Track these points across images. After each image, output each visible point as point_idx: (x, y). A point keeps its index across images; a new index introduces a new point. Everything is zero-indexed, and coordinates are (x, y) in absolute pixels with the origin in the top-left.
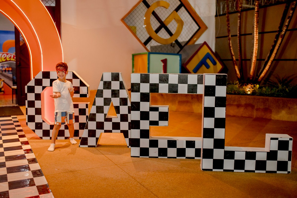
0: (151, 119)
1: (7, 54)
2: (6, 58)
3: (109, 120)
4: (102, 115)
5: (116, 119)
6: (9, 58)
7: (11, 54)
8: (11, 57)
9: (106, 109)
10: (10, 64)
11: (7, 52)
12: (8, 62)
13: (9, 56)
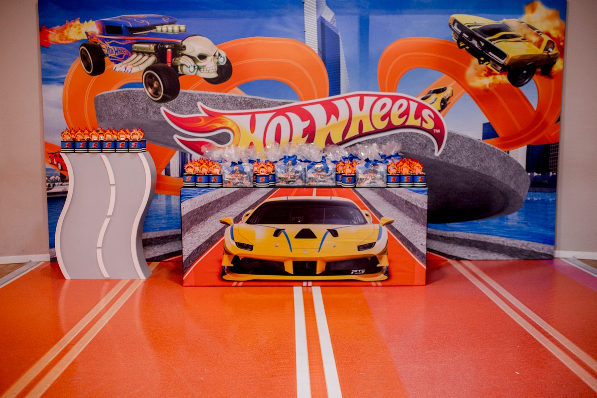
1: (395, 99)
2: (388, 114)
6: (401, 116)
7: (408, 100)
8: (406, 113)
10: (402, 140)
11: (395, 92)
12: (394, 134)
13: (401, 106)
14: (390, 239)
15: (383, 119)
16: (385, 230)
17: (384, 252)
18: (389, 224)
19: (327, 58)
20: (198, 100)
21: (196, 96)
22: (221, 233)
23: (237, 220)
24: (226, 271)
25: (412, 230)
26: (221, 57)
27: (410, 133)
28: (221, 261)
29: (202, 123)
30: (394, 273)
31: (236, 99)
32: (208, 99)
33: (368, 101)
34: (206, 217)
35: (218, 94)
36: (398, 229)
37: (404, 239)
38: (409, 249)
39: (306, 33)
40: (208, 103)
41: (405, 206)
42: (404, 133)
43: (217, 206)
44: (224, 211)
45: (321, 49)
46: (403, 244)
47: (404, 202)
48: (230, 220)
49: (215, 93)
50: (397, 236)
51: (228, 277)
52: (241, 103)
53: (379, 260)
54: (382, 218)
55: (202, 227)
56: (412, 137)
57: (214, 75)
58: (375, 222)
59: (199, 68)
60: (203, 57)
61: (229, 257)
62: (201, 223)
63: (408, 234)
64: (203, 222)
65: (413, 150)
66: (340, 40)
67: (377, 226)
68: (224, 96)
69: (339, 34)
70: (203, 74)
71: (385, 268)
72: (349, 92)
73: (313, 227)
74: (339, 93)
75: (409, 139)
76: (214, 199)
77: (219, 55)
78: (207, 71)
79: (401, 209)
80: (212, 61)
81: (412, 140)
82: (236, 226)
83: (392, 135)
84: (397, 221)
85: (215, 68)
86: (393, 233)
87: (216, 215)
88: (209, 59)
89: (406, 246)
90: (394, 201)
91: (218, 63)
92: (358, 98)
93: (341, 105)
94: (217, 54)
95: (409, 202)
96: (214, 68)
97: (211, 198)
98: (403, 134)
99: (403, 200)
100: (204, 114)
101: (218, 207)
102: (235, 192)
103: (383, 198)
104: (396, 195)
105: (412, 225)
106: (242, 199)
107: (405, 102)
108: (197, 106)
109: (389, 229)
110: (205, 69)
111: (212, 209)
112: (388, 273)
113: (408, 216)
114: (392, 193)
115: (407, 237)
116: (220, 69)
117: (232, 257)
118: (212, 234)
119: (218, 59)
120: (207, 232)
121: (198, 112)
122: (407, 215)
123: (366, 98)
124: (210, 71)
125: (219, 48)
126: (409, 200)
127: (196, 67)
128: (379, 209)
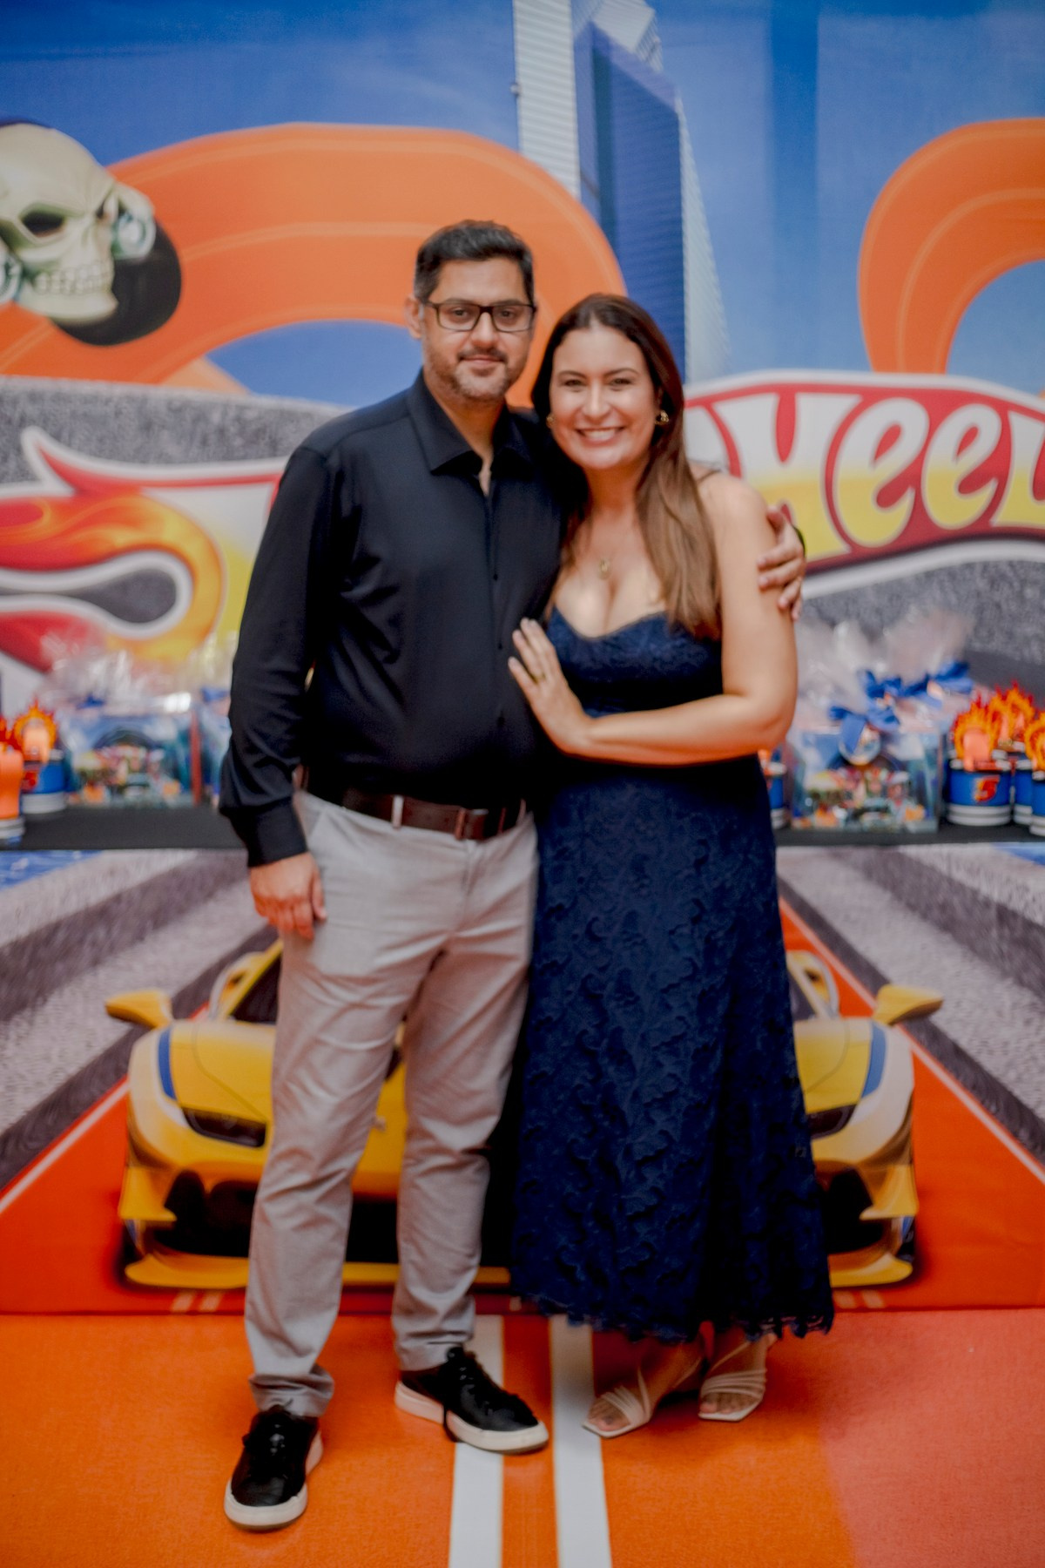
1: (939, 405)
2: (911, 478)
6: (969, 485)
7: (1003, 408)
8: (995, 469)
10: (979, 594)
11: (942, 369)
12: (941, 570)
13: (970, 436)
14: (924, 1089)
15: (886, 497)
16: (901, 1047)
17: (896, 1151)
18: (918, 1020)
19: (622, 216)
20: (23, 422)
21: (15, 402)
22: (113, 1065)
23: (189, 1002)
24: (139, 1245)
25: (1031, 1045)
26: (130, 219)
27: (1011, 564)
28: (115, 1197)
29: (46, 525)
30: (947, 1250)
31: (201, 415)
32: (74, 415)
33: (817, 417)
34: (43, 992)
35: (119, 390)
36: (964, 1043)
37: (989, 1090)
38: (1015, 1135)
39: (522, 102)
40: (71, 435)
41: (994, 933)
42: (986, 566)
43: (90, 937)
44: (123, 959)
45: (593, 177)
46: (987, 1110)
47: (993, 913)
48: (156, 1005)
49: (101, 388)
50: (956, 1073)
51: (150, 1271)
52: (221, 431)
53: (872, 1191)
54: (885, 991)
55: (20, 1038)
56: (1023, 583)
57: (98, 305)
58: (851, 1007)
59: (28, 275)
60: (44, 222)
61: (154, 1179)
62: (16, 1018)
63: (1010, 1065)
64: (27, 1013)
65: (1027, 641)
66: (685, 132)
67: (860, 1029)
68: (145, 400)
69: (679, 106)
70: (48, 302)
71: (898, 1226)
72: (727, 371)
75: (1006, 590)
76: (74, 906)
77: (122, 211)
78: (68, 287)
79: (974, 947)
80: (90, 239)
81: (1021, 597)
82: (182, 1032)
83: (929, 575)
84: (958, 1004)
85: (104, 273)
86: (941, 1058)
87: (88, 980)
88: (74, 231)
89: (1001, 1123)
90: (944, 907)
91: (114, 248)
92: (769, 404)
94: (111, 208)
95: (1014, 914)
96: (96, 271)
97: (63, 901)
98: (978, 569)
99: (987, 904)
100: (51, 487)
101: (94, 944)
102: (175, 873)
103: (888, 896)
104: (950, 881)
105: (1028, 1022)
106: (211, 905)
107: (987, 422)
108: (19, 450)
109: (920, 1043)
110: (56, 277)
111: (67, 952)
112: (914, 1247)
113: (1009, 981)
114: (932, 869)
115: (1008, 1079)
116: (126, 276)
117: (167, 1182)
118: (73, 1070)
119: (115, 227)
120: (47, 1058)
121: (25, 474)
122: (1005, 974)
123: (806, 405)
124: (80, 286)
125: (121, 177)
126: (1016, 904)
127: (16, 270)
128: (870, 947)
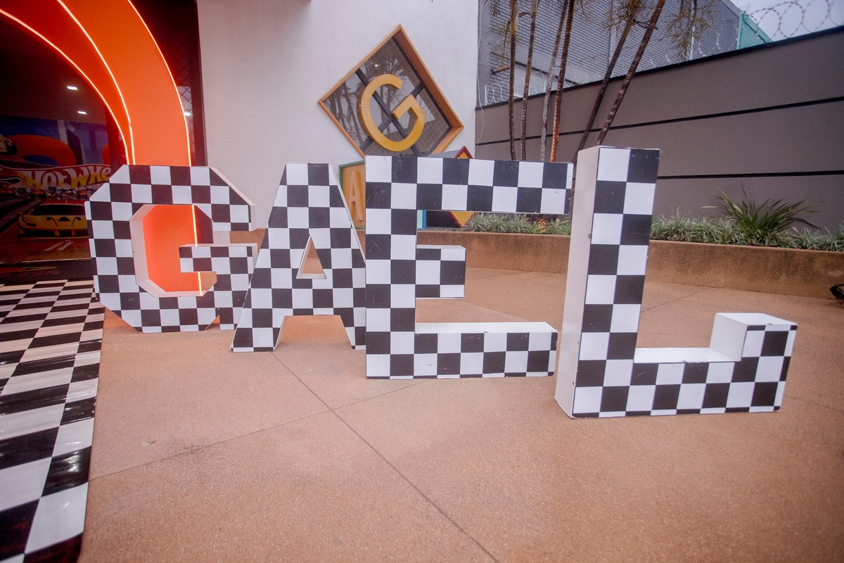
0: (420, 280)
3: (307, 284)
4: (288, 272)
5: (323, 281)
9: (297, 257)
19: (73, 148)
24: (22, 236)
26: (9, 143)
28: (18, 231)
31: (22, 164)
33: (99, 169)
34: (7, 212)
39: (60, 136)
44: (17, 209)
45: (69, 144)
51: (23, 239)
52: (25, 165)
61: (23, 230)
64: (5, 214)
66: (80, 140)
69: (79, 137)
72: (88, 164)
73: (68, 217)
74: (82, 164)
76: (11, 204)
77: (7, 141)
82: (25, 216)
87: (12, 211)
93: (84, 169)
101: (13, 207)
102: (23, 201)
106: (28, 204)
111: (9, 208)
118: (11, 220)
120: (8, 219)
125: (7, 138)
